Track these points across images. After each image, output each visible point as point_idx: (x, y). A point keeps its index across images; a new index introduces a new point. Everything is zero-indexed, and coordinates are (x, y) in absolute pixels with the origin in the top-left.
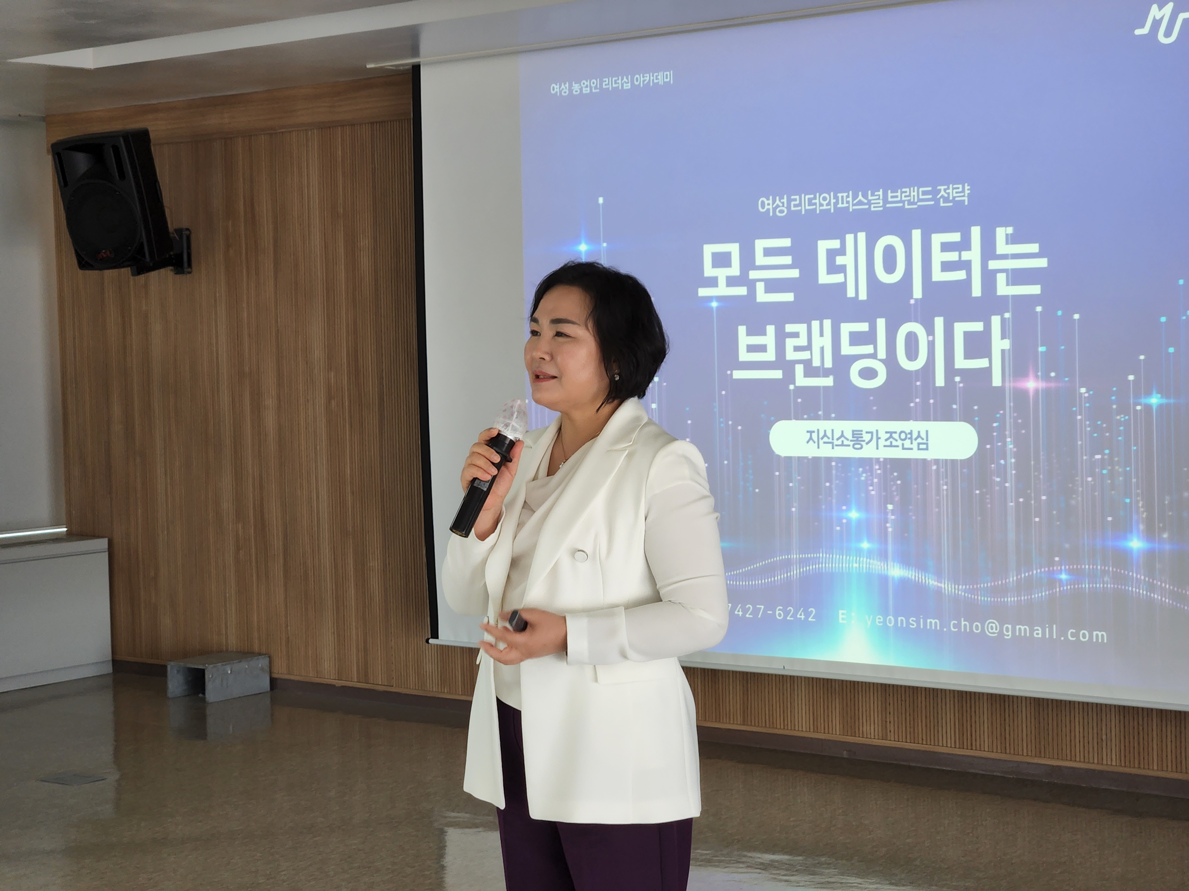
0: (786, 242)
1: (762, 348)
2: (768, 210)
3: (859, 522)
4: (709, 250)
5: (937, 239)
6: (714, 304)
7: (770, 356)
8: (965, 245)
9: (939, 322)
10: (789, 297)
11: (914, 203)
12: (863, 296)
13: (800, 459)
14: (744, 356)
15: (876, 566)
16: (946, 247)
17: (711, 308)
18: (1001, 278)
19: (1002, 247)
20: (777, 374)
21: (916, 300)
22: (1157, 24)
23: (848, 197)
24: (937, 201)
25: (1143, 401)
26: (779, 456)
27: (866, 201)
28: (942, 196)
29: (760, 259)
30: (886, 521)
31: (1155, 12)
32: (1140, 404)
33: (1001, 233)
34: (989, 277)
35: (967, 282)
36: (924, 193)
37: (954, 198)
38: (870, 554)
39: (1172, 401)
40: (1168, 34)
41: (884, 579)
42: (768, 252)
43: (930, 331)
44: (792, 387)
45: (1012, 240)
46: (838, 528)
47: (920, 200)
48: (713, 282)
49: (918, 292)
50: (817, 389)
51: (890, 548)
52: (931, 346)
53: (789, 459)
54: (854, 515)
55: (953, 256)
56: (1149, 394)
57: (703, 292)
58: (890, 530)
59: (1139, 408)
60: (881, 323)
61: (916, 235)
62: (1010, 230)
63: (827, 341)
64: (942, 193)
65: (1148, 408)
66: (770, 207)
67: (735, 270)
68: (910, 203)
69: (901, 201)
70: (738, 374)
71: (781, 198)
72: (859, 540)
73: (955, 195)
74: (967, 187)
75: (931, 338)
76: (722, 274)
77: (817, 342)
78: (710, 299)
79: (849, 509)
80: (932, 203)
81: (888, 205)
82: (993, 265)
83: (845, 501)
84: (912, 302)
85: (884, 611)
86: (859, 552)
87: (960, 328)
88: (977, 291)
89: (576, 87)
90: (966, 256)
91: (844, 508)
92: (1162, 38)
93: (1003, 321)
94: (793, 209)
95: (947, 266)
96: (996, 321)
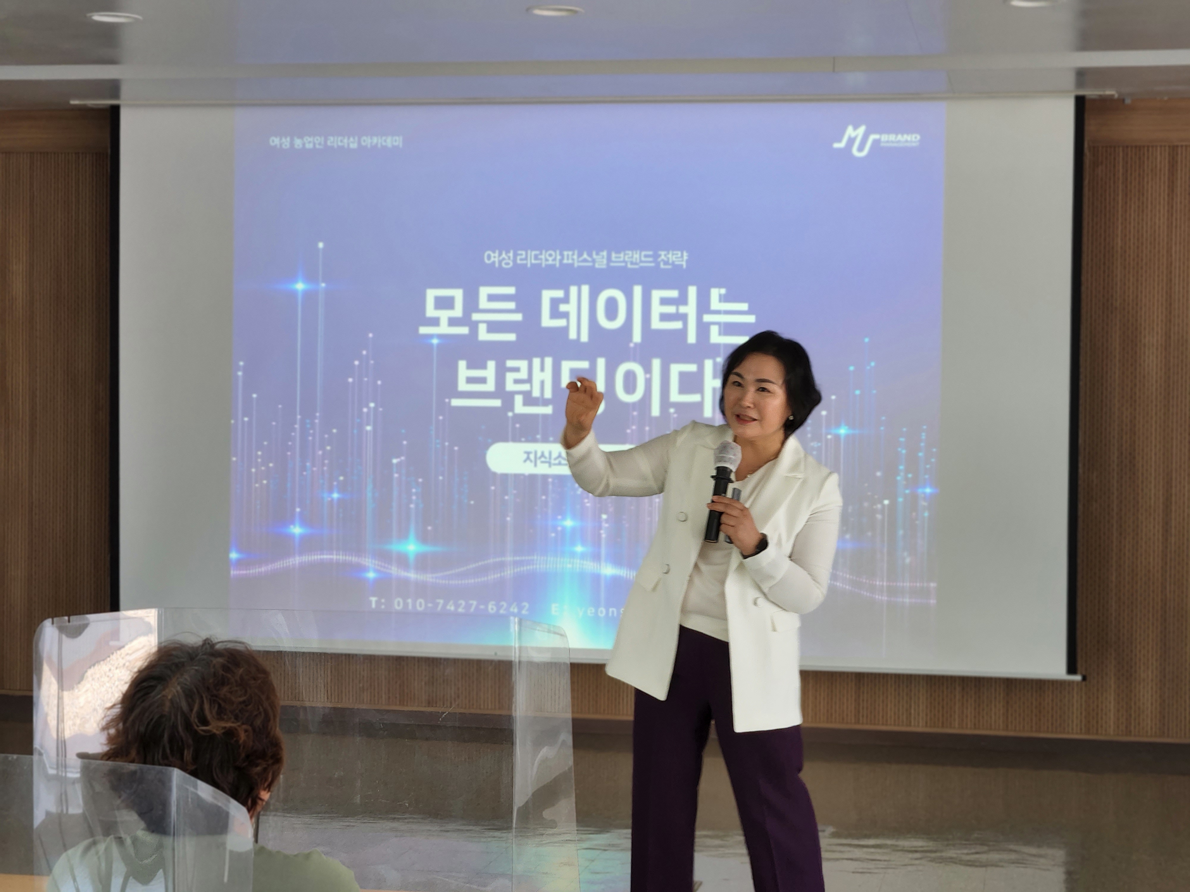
0: (511, 290)
1: (483, 380)
2: (494, 262)
3: (574, 530)
4: (431, 294)
5: (657, 295)
6: (435, 341)
7: (490, 386)
8: (682, 300)
9: (656, 364)
10: (511, 337)
11: (636, 264)
12: (585, 338)
13: (516, 476)
14: (463, 386)
15: (590, 566)
16: (664, 301)
17: (432, 345)
18: (714, 330)
19: (715, 303)
20: (497, 403)
21: (636, 344)
22: (851, 141)
23: (573, 254)
24: (658, 264)
25: (834, 431)
26: (495, 474)
27: (589, 259)
28: (663, 260)
29: (483, 303)
30: (600, 528)
31: (850, 131)
32: (830, 434)
33: (715, 293)
34: (703, 329)
35: (683, 332)
36: (646, 256)
37: (673, 262)
38: (583, 556)
39: (857, 432)
40: (861, 149)
41: (596, 578)
42: (492, 298)
43: (648, 369)
44: (510, 414)
45: (724, 299)
46: (553, 535)
47: (641, 261)
48: (435, 322)
49: (637, 337)
50: (535, 416)
51: (603, 551)
52: (648, 383)
53: (505, 476)
54: (569, 523)
55: (671, 309)
56: (838, 425)
57: (423, 330)
58: (604, 536)
59: (829, 437)
60: (601, 363)
61: (638, 291)
62: (723, 291)
63: (547, 376)
64: (663, 257)
65: (837, 437)
66: (496, 260)
67: (458, 312)
68: (632, 263)
69: (624, 261)
70: (456, 402)
71: (507, 252)
72: (573, 543)
73: (674, 259)
74: (685, 254)
75: (648, 376)
76: (444, 315)
77: (537, 376)
78: (431, 336)
79: (564, 518)
80: (652, 265)
81: (612, 264)
82: (707, 318)
83: (560, 511)
84: (632, 345)
85: (596, 604)
86: (573, 555)
87: (676, 369)
88: (692, 338)
89: (298, 142)
90: (682, 309)
91: (559, 517)
92: (855, 152)
93: (715, 364)
94: (519, 262)
95: (664, 317)
96: (709, 365)
